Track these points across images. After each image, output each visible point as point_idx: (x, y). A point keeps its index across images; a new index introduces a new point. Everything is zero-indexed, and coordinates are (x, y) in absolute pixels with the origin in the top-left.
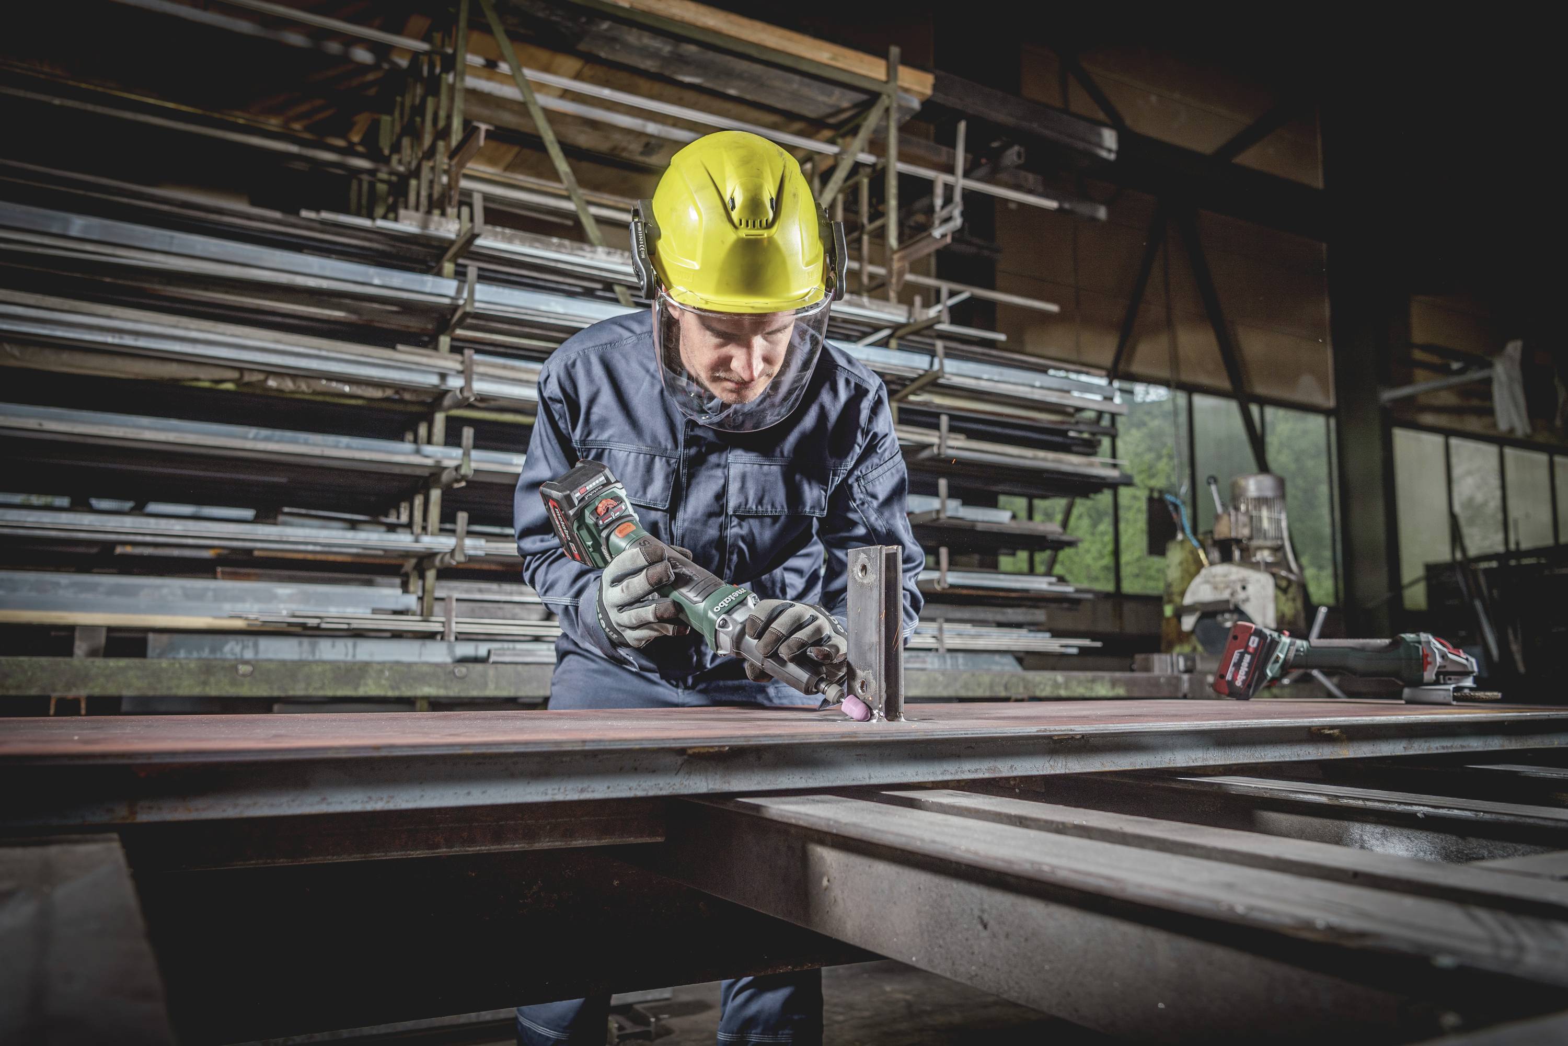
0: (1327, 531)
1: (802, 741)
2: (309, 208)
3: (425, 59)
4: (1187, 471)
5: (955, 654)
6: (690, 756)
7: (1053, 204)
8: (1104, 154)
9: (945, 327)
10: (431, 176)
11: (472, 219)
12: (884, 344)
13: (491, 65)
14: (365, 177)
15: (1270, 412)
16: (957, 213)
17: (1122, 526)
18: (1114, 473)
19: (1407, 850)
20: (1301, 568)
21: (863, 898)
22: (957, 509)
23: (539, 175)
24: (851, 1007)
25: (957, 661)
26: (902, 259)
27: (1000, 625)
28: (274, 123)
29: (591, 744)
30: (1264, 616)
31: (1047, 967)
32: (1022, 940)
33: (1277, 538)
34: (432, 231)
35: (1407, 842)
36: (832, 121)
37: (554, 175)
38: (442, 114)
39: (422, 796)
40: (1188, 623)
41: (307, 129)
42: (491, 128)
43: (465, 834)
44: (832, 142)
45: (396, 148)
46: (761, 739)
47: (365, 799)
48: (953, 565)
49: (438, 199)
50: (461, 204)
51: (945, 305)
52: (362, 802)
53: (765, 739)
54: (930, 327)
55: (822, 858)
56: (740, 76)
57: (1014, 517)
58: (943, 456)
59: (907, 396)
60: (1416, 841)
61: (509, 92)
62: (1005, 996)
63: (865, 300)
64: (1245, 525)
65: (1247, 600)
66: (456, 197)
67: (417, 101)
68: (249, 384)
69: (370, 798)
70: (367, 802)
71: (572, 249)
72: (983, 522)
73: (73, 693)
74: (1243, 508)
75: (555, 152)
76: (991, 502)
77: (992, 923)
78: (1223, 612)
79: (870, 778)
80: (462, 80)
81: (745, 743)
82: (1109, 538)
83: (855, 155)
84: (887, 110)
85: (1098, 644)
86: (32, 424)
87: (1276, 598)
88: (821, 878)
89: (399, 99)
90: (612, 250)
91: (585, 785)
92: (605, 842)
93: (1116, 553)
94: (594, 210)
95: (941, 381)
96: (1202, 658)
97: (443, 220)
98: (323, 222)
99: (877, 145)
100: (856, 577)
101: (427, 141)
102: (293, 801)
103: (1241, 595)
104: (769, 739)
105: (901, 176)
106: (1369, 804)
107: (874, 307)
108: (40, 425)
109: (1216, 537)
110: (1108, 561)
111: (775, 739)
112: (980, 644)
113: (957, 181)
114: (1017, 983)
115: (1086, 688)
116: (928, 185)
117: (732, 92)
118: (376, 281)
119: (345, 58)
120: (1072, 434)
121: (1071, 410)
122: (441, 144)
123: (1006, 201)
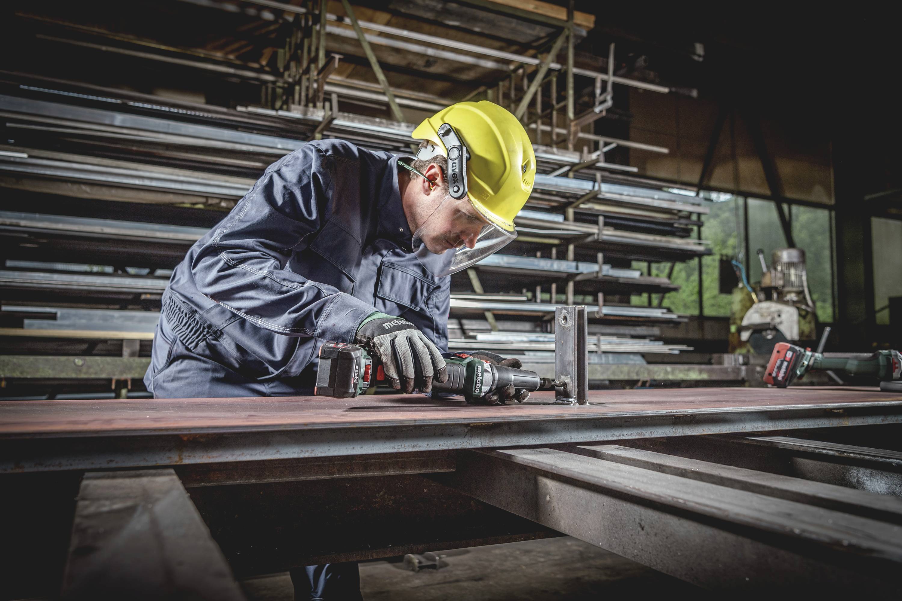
0: (829, 278)
1: (534, 419)
2: (242, 105)
3: (303, 17)
4: (743, 244)
5: (607, 355)
6: (472, 427)
7: (665, 90)
8: (696, 58)
9: (601, 164)
10: (307, 84)
11: (331, 109)
12: (565, 175)
13: (340, 20)
14: (270, 86)
15: (795, 209)
16: (609, 98)
17: (704, 277)
18: (701, 248)
19: (885, 483)
20: (814, 302)
21: (570, 509)
22: (608, 271)
23: (366, 80)
24: (548, 553)
25: (608, 358)
26: (576, 125)
27: (633, 337)
28: (219, 55)
29: (419, 421)
30: (791, 332)
31: (679, 554)
32: (665, 538)
33: (799, 286)
34: (309, 116)
35: (885, 479)
36: (535, 44)
37: (376, 80)
38: (313, 48)
39: (329, 450)
40: (745, 336)
41: (238, 58)
42: (341, 57)
43: (349, 468)
44: (534, 57)
45: (287, 68)
46: (511, 418)
47: (300, 451)
48: (606, 302)
49: (312, 97)
50: (325, 100)
51: (602, 151)
52: (298, 453)
53: (513, 418)
54: (593, 164)
55: (546, 484)
56: (482, 20)
57: (642, 274)
58: (600, 241)
59: (578, 205)
60: (891, 479)
61: (350, 33)
62: (654, 568)
63: (555, 150)
64: (780, 279)
65: (781, 323)
66: (321, 95)
67: (299, 41)
68: (211, 205)
69: (302, 451)
70: (300, 453)
71: (387, 124)
72: (623, 278)
73: (124, 377)
74: (779, 268)
75: (377, 69)
76: (627, 265)
77: (646, 527)
78: (766, 330)
79: (571, 439)
80: (324, 28)
81: (502, 421)
82: (696, 284)
83: (549, 64)
84: (567, 38)
85: (691, 348)
86: (97, 229)
87: (799, 322)
88: (546, 496)
89: (288, 40)
90: (410, 125)
91: (415, 443)
92: (423, 471)
93: (700, 293)
94: (398, 101)
95: (600, 196)
96: (754, 357)
97: (315, 110)
98: (250, 113)
99: (561, 58)
100: (561, 323)
101: (305, 64)
102: (262, 452)
103: (778, 320)
104: (515, 418)
105: (576, 76)
106: (863, 457)
107: (560, 154)
108: (102, 230)
109: (763, 285)
110: (695, 297)
111: (519, 418)
112: (622, 348)
113: (609, 78)
114: (661, 561)
115: (684, 374)
116: (593, 81)
117: (477, 29)
118: (279, 146)
119: (258, 17)
120: (676, 225)
121: (676, 212)
122: (313, 66)
123: (636, 89)
